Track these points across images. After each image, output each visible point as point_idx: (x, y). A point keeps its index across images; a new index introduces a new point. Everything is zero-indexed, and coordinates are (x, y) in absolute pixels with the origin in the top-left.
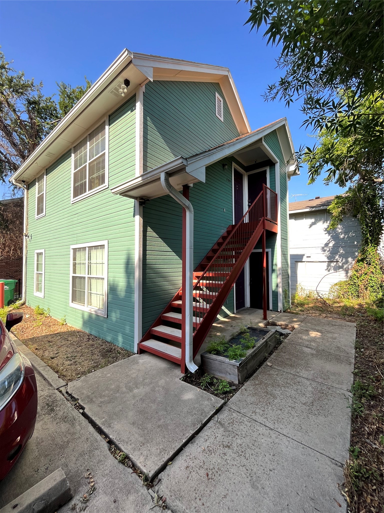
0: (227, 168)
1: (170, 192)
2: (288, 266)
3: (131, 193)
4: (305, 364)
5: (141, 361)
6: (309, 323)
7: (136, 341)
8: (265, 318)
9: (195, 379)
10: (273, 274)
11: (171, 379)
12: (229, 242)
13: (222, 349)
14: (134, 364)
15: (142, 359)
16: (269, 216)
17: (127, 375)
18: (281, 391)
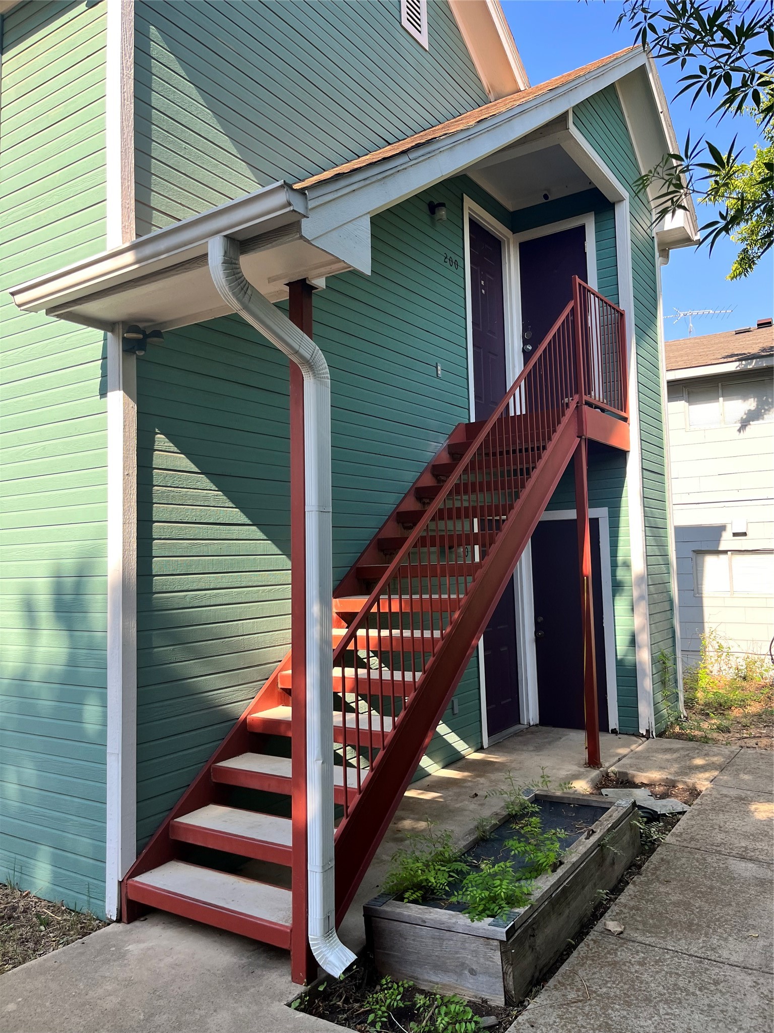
0: (445, 218)
1: (246, 308)
2: (668, 569)
3: (94, 308)
4: (737, 919)
5: (134, 949)
6: (749, 772)
7: (114, 872)
8: (593, 761)
9: (346, 1001)
10: (617, 598)
11: (255, 1008)
12: (457, 486)
13: (443, 881)
14: (107, 961)
15: (139, 942)
16: (598, 393)
17: (84, 1004)
18: (656, 1018)
